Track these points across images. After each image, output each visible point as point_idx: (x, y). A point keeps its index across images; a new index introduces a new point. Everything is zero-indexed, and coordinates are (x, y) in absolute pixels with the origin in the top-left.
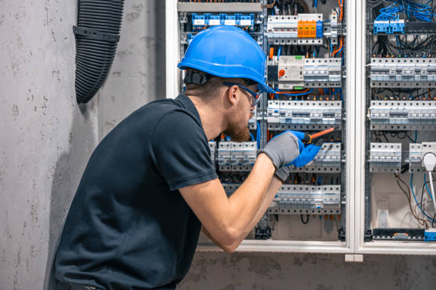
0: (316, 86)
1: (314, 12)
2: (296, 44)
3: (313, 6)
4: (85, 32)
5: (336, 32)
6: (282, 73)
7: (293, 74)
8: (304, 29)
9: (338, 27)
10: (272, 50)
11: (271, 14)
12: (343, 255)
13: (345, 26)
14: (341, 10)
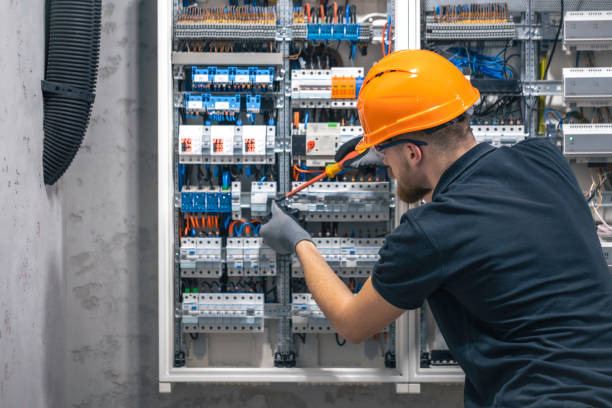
2: (329, 107)
3: (350, 57)
4: (57, 88)
6: (312, 145)
7: (326, 147)
8: (339, 88)
10: (297, 115)
11: (295, 68)
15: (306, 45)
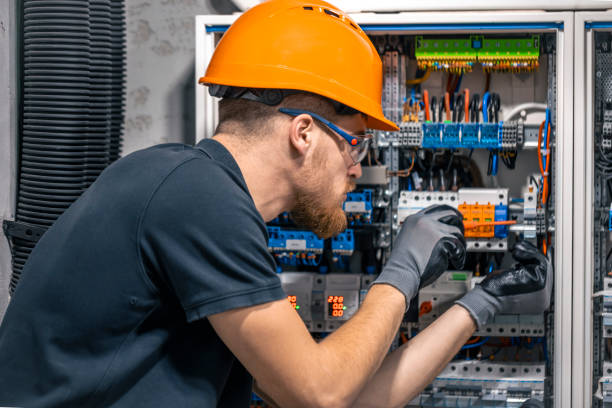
1: (492, 186)
3: (489, 173)
5: (534, 228)
9: (537, 218)
13: (553, 212)
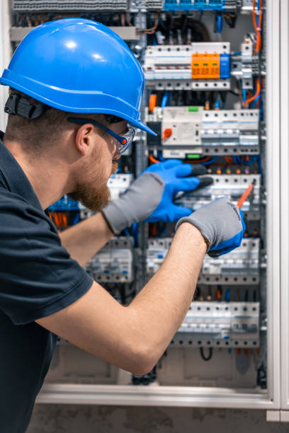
0: (221, 153)
1: (217, 41)
2: (189, 88)
3: (215, 32)
5: (250, 70)
6: (169, 133)
7: (184, 135)
8: (201, 67)
9: (252, 63)
10: (153, 98)
11: (152, 44)
12: (263, 412)
13: (264, 60)
14: (258, 37)
15: (163, 17)
